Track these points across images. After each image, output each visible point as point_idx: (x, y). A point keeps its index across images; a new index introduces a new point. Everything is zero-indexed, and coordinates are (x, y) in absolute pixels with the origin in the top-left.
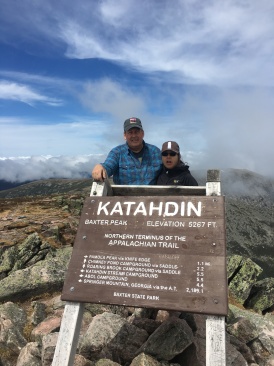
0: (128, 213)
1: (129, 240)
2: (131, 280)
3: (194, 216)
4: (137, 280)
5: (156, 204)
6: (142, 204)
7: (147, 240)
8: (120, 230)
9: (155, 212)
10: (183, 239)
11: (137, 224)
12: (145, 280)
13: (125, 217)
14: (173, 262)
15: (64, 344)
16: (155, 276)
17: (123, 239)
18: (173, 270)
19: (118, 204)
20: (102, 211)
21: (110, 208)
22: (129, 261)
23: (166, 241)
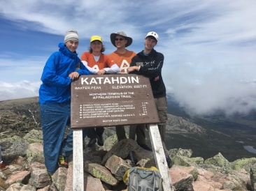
0: (100, 83)
1: (105, 96)
2: (110, 114)
3: (135, 83)
4: (114, 113)
5: (115, 78)
6: (107, 78)
7: (114, 95)
8: (98, 91)
9: (116, 82)
10: (133, 93)
11: (107, 88)
12: (118, 113)
13: (99, 85)
14: (130, 104)
15: (78, 150)
16: (123, 111)
17: (101, 96)
18: (131, 107)
19: (93, 78)
20: (84, 83)
21: (89, 81)
22: (107, 105)
23: (124, 95)
